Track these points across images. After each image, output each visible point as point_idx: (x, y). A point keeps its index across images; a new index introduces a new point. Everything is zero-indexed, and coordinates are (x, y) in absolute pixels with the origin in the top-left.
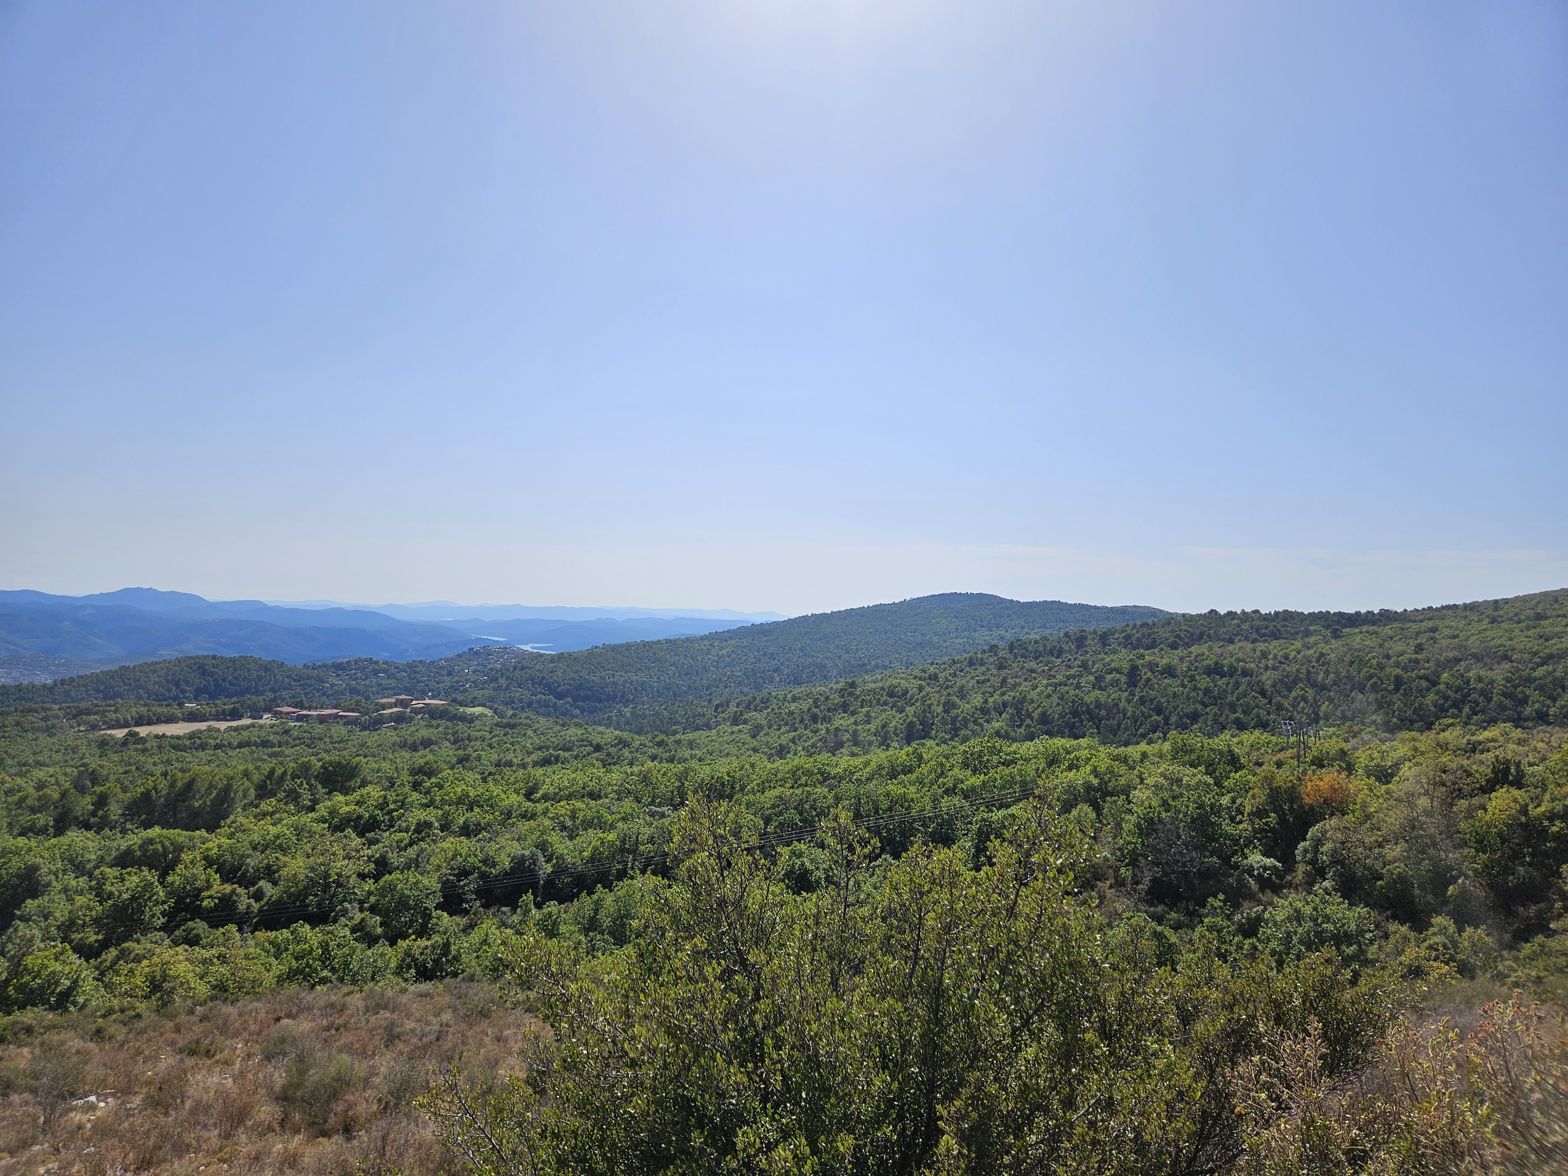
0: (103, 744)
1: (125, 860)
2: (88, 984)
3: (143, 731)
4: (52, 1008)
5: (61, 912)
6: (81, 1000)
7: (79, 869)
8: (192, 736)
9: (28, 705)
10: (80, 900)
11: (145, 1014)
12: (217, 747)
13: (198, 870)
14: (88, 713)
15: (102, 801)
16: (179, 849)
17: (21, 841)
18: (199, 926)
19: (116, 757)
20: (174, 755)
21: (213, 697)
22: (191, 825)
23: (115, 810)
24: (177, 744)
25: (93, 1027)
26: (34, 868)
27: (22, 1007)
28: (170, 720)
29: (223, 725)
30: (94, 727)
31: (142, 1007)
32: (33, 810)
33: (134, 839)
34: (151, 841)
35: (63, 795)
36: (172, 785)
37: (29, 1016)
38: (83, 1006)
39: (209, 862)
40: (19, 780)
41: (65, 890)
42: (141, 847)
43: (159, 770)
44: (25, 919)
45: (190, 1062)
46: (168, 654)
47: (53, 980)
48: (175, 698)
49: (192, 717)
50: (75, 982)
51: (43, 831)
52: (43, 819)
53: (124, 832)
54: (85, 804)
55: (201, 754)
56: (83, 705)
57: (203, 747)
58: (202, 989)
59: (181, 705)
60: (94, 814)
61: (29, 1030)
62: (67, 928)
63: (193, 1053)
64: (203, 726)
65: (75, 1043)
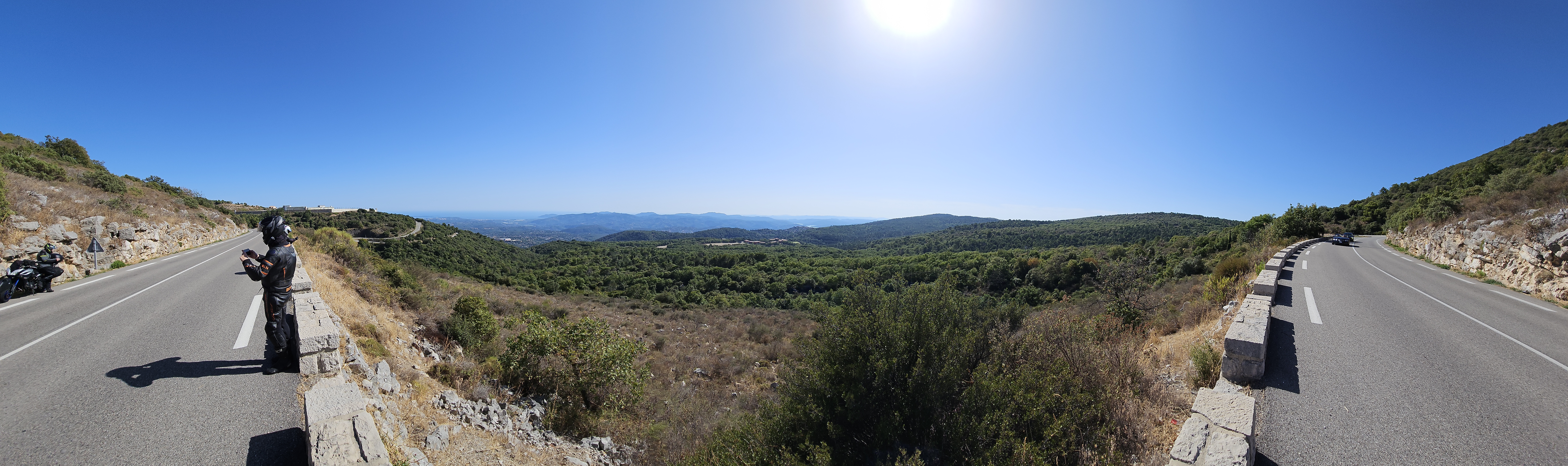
0: (705, 247)
1: (710, 273)
2: (704, 299)
3: (713, 244)
4: (696, 304)
5: (697, 283)
7: (701, 274)
8: (724, 246)
9: (689, 238)
10: (701, 281)
11: (716, 308)
12: (730, 249)
13: (726, 277)
14: (702, 240)
15: (705, 259)
16: (722, 272)
17: (689, 267)
18: (728, 290)
19: (708, 250)
20: (720, 250)
21: (729, 237)
22: (725, 266)
23: (708, 262)
24: (720, 248)
25: (705, 309)
26: (692, 273)
27: (691, 302)
28: (719, 242)
29: (731, 244)
30: (703, 243)
31: (715, 306)
32: (691, 260)
33: (712, 268)
34: (716, 269)
35: (696, 257)
36: (720, 257)
37: (692, 304)
38: (703, 304)
39: (729, 275)
40: (688, 254)
41: (697, 278)
42: (713, 270)
43: (717, 253)
44: (690, 284)
45: (727, 321)
46: (719, 227)
47: (696, 297)
48: (720, 237)
49: (724, 242)
50: (701, 298)
51: (693, 265)
52: (693, 262)
53: (710, 267)
54: (702, 260)
55: (726, 250)
56: (700, 238)
57: (727, 249)
58: (729, 304)
59: (721, 239)
60: (704, 262)
61: (692, 307)
62: (698, 287)
63: (728, 319)
64: (727, 244)
65: (702, 312)
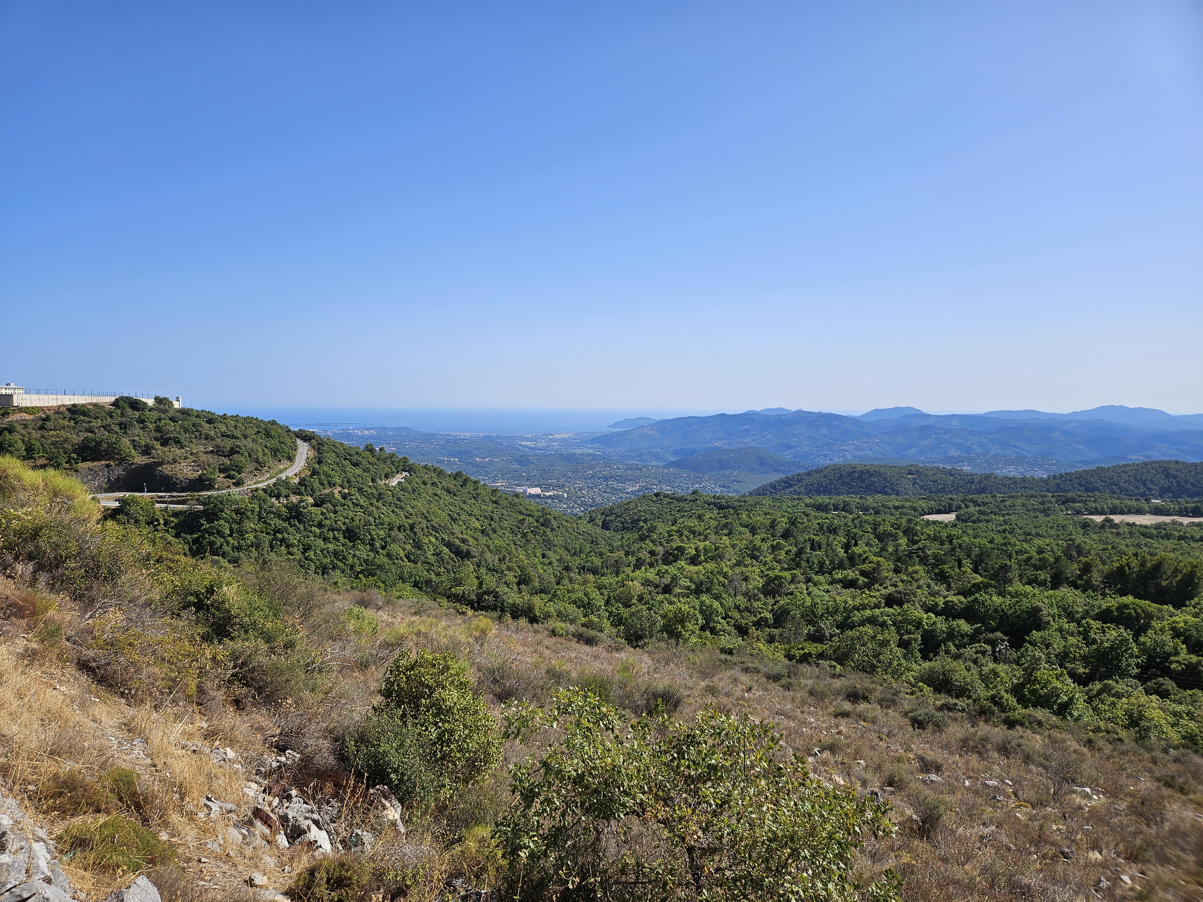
0: (1085, 525)
1: (1105, 616)
2: (1080, 705)
3: (1117, 519)
4: (1055, 713)
5: (1058, 645)
6: (1076, 714)
7: (1071, 617)
8: (1158, 527)
9: (1030, 492)
10: (1072, 640)
11: (1127, 741)
12: (1180, 538)
13: (1167, 637)
14: (1074, 501)
15: (1086, 569)
16: (1150, 617)
17: (1028, 588)
18: (1169, 684)
19: (1095, 537)
20: (1143, 540)
21: (1176, 496)
22: (1160, 598)
23: (1096, 578)
24: (1145, 532)
25: (1085, 737)
26: (1037, 610)
27: (1035, 706)
28: (1139, 512)
29: (1186, 521)
30: (1078, 512)
31: (1123, 734)
32: (1036, 568)
33: (1112, 602)
34: (1126, 606)
35: (1057, 559)
36: (1143, 564)
37: (1040, 713)
38: (1077, 720)
39: (1176, 633)
40: (1025, 545)
41: (1060, 630)
42: (1118, 609)
43: (1131, 551)
44: (1033, 644)
45: (1166, 791)
46: (1137, 458)
47: (1055, 693)
48: (1143, 495)
49: (1157, 511)
50: (1071, 699)
51: (1042, 584)
52: (1043, 575)
53: (1104, 595)
54: (1073, 569)
55: (1166, 542)
56: (1070, 495)
57: (1168, 537)
58: (1174, 736)
59: (1148, 500)
60: (1080, 577)
61: (1040, 723)
62: (1063, 658)
63: (1168, 785)
64: (1167, 519)
65: (1073, 744)
